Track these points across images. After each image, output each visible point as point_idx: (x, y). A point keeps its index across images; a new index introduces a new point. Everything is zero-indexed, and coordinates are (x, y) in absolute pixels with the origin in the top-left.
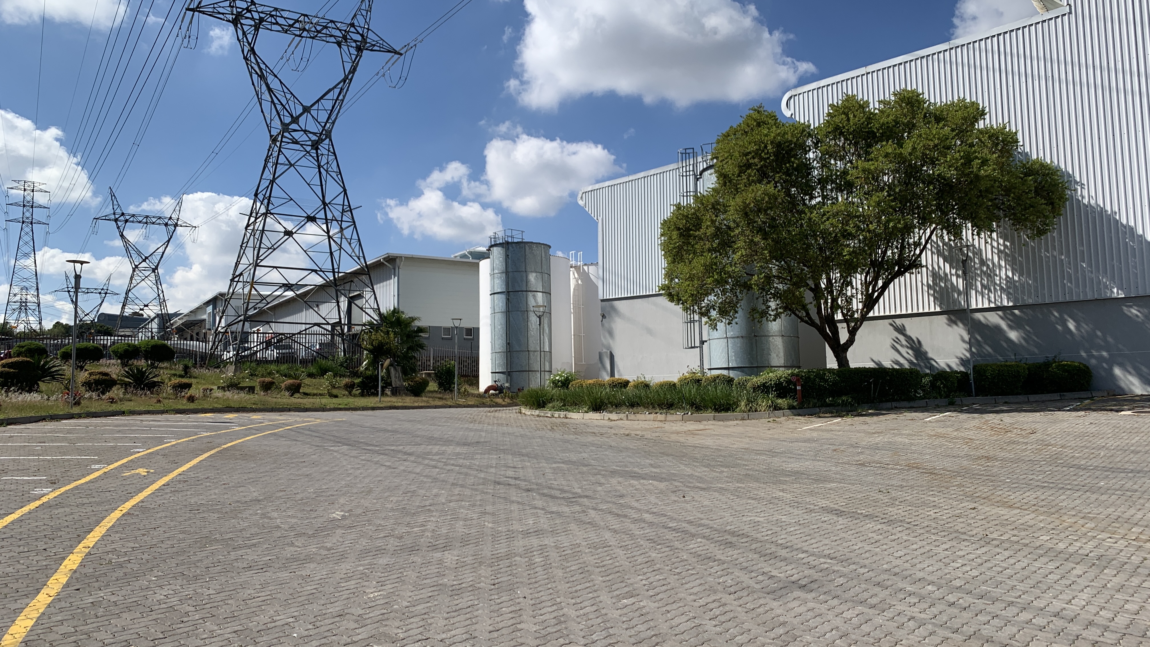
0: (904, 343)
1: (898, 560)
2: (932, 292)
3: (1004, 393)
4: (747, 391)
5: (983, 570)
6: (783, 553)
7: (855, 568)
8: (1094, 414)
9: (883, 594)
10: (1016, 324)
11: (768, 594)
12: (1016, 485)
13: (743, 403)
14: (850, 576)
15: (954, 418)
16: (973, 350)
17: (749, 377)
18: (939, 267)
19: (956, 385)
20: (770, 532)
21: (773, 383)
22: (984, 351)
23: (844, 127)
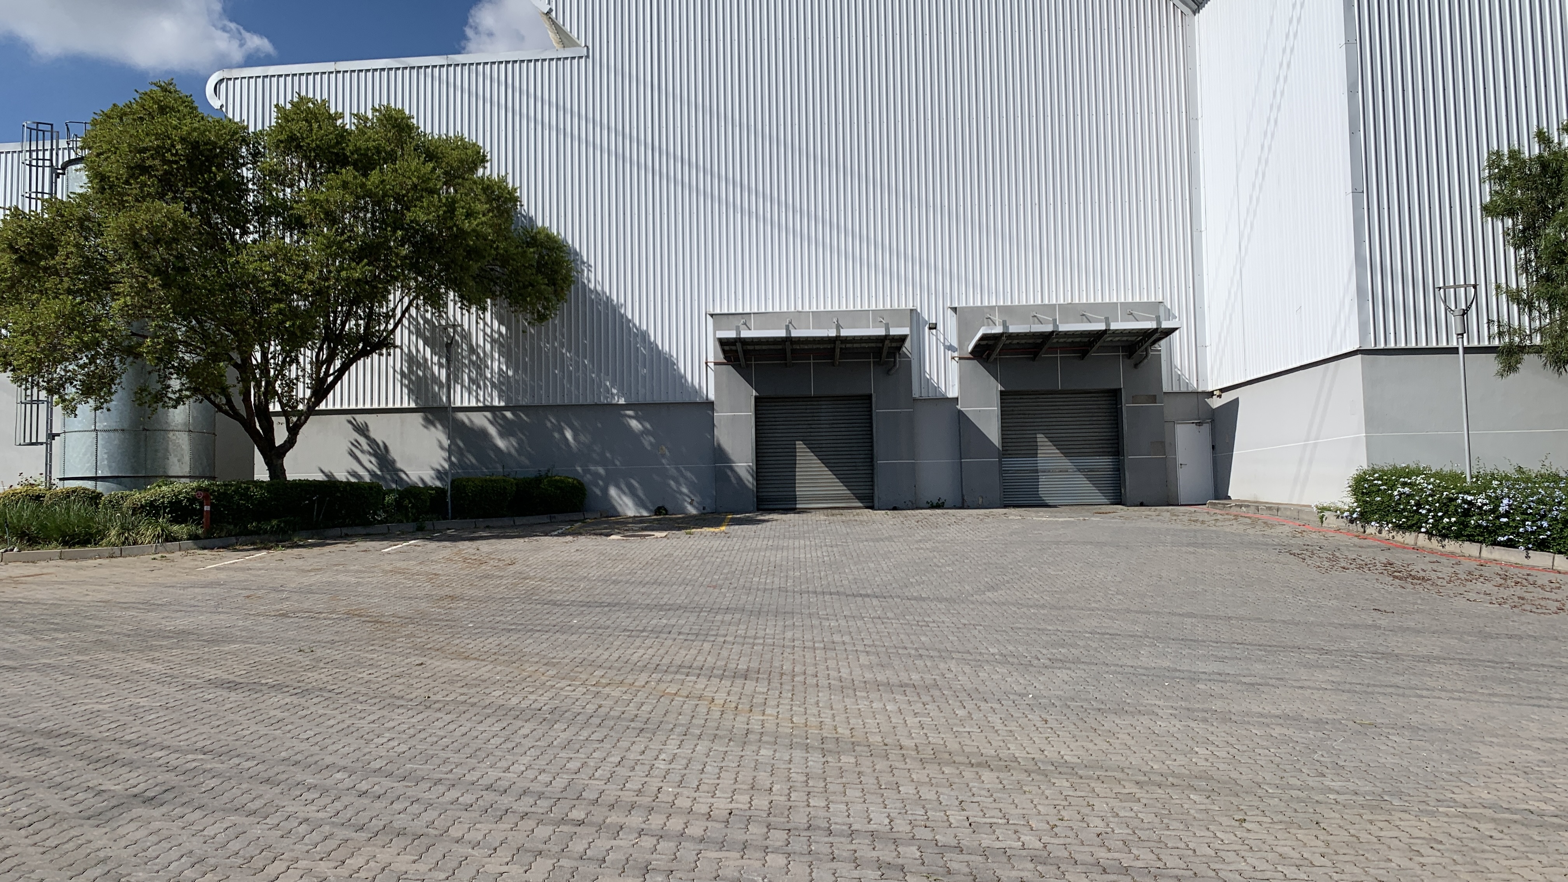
0: (366, 447)
1: (305, 744)
2: (407, 382)
3: (486, 515)
4: (121, 513)
5: (414, 743)
6: (129, 753)
7: (238, 762)
8: (582, 539)
9: (271, 794)
10: (506, 430)
11: (89, 819)
12: (479, 630)
13: (113, 532)
14: (228, 774)
15: (420, 548)
16: (453, 459)
17: (128, 492)
18: (418, 351)
19: (428, 504)
20: (113, 725)
21: (166, 501)
22: (467, 461)
23: (303, 139)
